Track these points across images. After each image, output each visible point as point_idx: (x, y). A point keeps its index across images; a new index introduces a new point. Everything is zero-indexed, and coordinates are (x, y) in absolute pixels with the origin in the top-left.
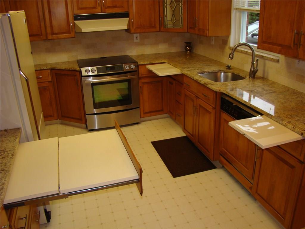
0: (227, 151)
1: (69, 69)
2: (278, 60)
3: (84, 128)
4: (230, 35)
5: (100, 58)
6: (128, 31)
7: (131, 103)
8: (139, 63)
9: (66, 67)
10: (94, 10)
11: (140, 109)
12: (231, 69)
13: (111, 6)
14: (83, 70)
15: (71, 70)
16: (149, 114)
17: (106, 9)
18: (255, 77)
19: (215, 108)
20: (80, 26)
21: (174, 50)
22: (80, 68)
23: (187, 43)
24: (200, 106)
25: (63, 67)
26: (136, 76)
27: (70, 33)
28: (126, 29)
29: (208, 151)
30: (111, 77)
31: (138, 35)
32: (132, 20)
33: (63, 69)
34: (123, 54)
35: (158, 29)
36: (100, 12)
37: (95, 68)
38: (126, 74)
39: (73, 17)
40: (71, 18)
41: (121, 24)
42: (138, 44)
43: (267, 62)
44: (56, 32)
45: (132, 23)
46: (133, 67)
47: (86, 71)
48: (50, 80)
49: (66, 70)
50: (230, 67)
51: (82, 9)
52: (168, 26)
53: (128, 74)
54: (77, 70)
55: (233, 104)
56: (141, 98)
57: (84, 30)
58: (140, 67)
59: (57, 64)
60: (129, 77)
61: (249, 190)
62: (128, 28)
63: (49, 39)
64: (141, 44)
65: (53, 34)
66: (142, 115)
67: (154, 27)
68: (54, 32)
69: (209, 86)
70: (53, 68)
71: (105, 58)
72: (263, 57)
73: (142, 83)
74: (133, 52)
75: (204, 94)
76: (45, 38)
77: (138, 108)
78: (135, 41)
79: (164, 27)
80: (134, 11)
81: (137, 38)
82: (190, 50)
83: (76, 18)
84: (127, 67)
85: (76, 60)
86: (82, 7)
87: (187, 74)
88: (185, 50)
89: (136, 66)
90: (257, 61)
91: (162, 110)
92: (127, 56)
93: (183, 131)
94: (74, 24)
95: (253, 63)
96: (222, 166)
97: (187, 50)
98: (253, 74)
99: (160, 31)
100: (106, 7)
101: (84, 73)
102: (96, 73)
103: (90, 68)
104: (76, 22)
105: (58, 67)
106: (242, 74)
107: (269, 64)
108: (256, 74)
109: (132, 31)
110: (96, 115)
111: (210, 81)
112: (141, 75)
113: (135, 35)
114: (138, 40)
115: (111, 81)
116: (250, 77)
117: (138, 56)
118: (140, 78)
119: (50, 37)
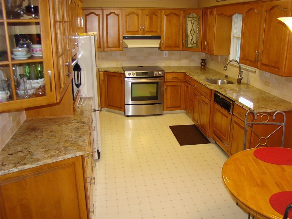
0: (217, 129)
1: (116, 72)
2: (254, 72)
3: (123, 115)
4: (230, 55)
5: (139, 67)
6: (159, 48)
7: (158, 100)
8: (165, 72)
9: (115, 71)
10: (137, 33)
11: (164, 104)
12: (228, 78)
13: (149, 30)
14: (127, 73)
15: (118, 73)
16: (170, 109)
17: (145, 33)
18: (241, 83)
19: (210, 101)
20: (127, 43)
21: (193, 64)
22: (124, 71)
23: (202, 60)
24: (203, 100)
25: (113, 70)
26: (163, 80)
27: (119, 48)
28: (158, 47)
29: (206, 131)
30: (145, 79)
31: (167, 52)
32: (163, 41)
33: (113, 72)
34: (155, 65)
35: (181, 48)
36: (141, 34)
37: (135, 72)
38: (155, 78)
39: (123, 37)
40: (121, 38)
41: (155, 44)
42: (166, 59)
43: (249, 73)
44: (110, 46)
45: (163, 43)
46: (161, 73)
47: (129, 74)
48: (103, 79)
49: (115, 72)
50: (227, 77)
51: (129, 32)
52: (188, 47)
53: (157, 78)
54: (122, 73)
55: (220, 96)
56: (165, 96)
57: (129, 46)
58: (166, 74)
59: (108, 68)
60: (157, 80)
61: (227, 153)
62: (160, 46)
63: (105, 50)
64: (169, 59)
65: (108, 47)
66: (165, 109)
67: (178, 47)
68: (109, 46)
69: (208, 86)
70: (106, 71)
71: (142, 67)
72: (247, 69)
73: (167, 86)
74: (162, 64)
75: (205, 92)
76: (102, 50)
77: (163, 103)
78: (164, 56)
79: (185, 47)
80: (164, 35)
81: (166, 54)
82: (204, 65)
83: (124, 38)
84: (156, 73)
85: (121, 67)
86: (129, 31)
87: (196, 79)
88: (201, 66)
89: (163, 73)
90: (242, 72)
91: (180, 107)
92: (158, 66)
93: (192, 120)
94: (123, 41)
95: (239, 73)
96: (215, 142)
97: (202, 65)
98: (240, 81)
99: (182, 50)
100: (145, 31)
101: (127, 75)
102: (135, 76)
103: (131, 72)
104: (124, 40)
105: (109, 70)
106: (233, 82)
107: (251, 74)
108: (242, 81)
109: (163, 49)
110: (131, 106)
111: (209, 83)
112: (167, 80)
113: (164, 52)
114: (167, 56)
115: (145, 82)
116: (238, 82)
117: (165, 67)
118: (165, 82)
119: (106, 49)
